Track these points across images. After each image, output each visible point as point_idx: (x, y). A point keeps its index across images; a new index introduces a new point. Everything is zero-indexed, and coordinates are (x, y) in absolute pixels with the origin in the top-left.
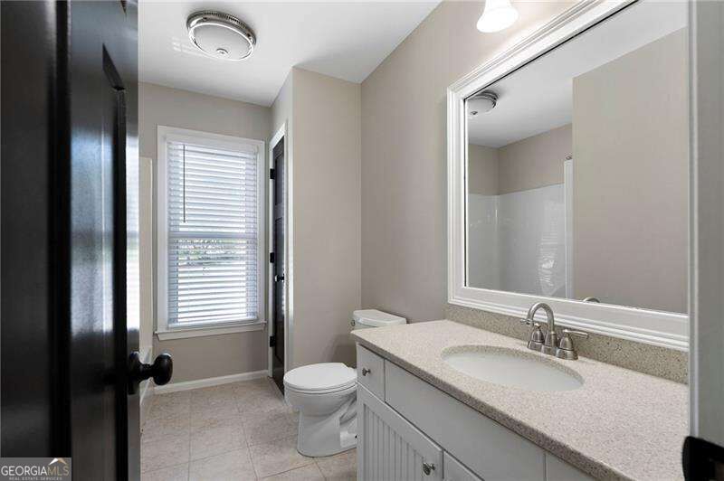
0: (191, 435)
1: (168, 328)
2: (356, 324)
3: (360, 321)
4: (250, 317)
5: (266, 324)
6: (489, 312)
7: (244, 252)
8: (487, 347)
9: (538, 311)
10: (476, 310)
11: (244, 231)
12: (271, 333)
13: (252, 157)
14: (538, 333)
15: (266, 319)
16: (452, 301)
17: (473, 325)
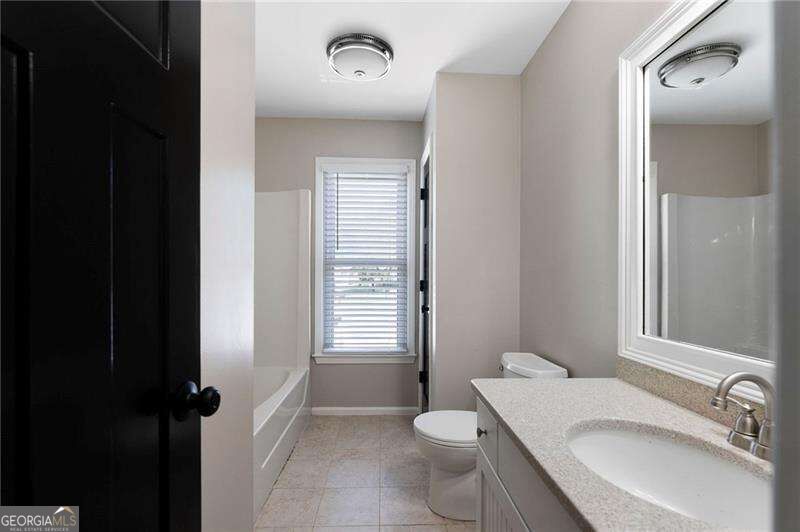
0: (332, 461)
1: (323, 353)
2: (505, 371)
3: (508, 367)
4: (399, 349)
5: (417, 358)
6: (674, 376)
7: (396, 279)
8: (656, 428)
9: (735, 386)
10: (657, 370)
11: (395, 257)
12: (421, 369)
13: (403, 178)
14: (749, 420)
15: (417, 352)
16: (624, 352)
17: (652, 392)
